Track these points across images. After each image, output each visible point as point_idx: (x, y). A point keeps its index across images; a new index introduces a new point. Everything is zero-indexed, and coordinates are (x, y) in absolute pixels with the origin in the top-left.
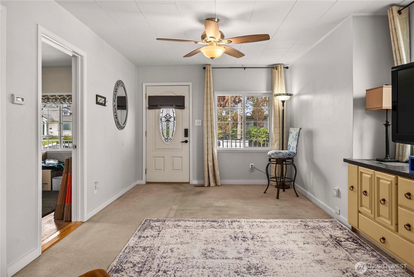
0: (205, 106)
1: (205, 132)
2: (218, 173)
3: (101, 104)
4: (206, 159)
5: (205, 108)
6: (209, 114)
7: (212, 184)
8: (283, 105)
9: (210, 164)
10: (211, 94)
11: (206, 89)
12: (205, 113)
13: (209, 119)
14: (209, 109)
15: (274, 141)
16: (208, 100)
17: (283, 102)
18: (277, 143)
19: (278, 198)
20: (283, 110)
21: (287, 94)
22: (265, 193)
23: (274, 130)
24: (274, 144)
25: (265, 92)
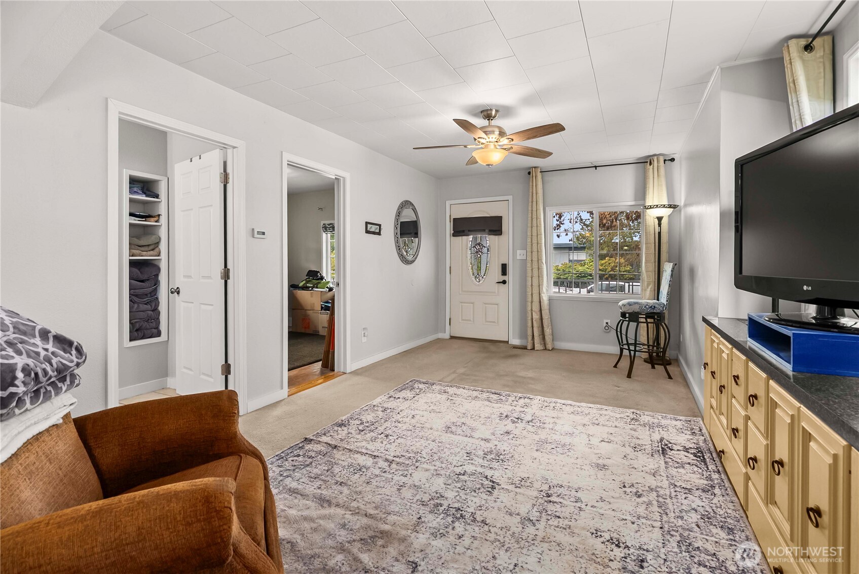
0: (529, 229)
1: (529, 269)
2: (548, 331)
3: (374, 233)
4: (529, 308)
5: (529, 234)
6: (535, 241)
7: (538, 346)
8: (660, 225)
9: (536, 316)
10: (538, 211)
11: (530, 204)
12: (529, 240)
13: (535, 249)
14: (535, 234)
15: (646, 283)
16: (533, 220)
17: (660, 219)
18: (650, 288)
19: (629, 376)
20: (660, 233)
21: (670, 206)
22: (615, 366)
23: (646, 266)
24: (645, 290)
25: (633, 203)
